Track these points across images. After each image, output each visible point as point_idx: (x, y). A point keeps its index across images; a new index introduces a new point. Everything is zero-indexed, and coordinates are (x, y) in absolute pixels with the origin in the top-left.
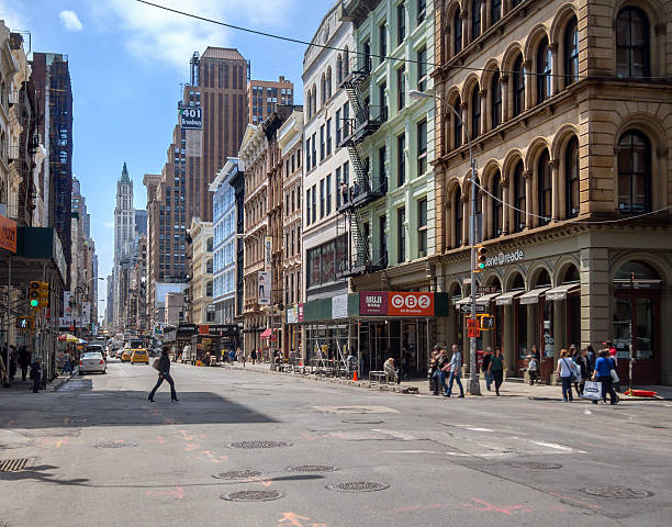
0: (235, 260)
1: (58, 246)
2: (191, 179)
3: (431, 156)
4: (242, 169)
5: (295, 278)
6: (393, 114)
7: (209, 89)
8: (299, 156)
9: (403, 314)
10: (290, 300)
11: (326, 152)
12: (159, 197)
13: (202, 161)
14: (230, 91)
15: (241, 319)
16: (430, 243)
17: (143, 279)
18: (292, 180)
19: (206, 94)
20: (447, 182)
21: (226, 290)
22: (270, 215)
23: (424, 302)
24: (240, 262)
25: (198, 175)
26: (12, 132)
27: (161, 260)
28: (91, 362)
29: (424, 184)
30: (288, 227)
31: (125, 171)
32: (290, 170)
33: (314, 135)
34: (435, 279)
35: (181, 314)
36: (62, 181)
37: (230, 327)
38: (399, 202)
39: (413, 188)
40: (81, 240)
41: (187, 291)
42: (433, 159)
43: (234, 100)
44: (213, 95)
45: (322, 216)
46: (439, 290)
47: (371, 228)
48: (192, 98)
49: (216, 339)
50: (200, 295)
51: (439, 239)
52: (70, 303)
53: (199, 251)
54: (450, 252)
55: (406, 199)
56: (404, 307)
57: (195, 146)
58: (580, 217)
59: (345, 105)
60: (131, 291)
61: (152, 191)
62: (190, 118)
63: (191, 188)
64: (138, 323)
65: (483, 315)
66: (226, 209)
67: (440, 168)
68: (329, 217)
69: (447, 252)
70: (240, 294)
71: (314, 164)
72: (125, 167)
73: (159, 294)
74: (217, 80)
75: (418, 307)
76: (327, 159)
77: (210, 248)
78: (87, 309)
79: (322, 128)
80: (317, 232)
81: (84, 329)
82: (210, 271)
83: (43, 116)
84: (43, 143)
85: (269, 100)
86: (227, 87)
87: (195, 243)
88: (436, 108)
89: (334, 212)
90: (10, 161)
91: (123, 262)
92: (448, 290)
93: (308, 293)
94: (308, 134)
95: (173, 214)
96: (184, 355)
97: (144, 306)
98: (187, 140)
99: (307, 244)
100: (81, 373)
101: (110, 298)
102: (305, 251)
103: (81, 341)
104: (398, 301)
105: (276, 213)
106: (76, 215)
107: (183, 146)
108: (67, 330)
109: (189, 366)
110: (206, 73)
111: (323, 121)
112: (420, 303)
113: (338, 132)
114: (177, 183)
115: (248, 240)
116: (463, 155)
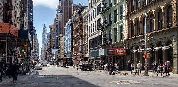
0: (71, 43)
1: (30, 36)
2: (60, 26)
3: (124, 15)
4: (72, 22)
5: (86, 47)
6: (113, 5)
7: (64, 6)
8: (87, 18)
9: (119, 54)
10: (85, 52)
11: (95, 16)
12: (52, 30)
13: (62, 22)
14: (68, 7)
15: (73, 57)
16: (124, 36)
17: (49, 48)
18: (85, 24)
19: (63, 7)
20: (129, 21)
21: (69, 50)
22: (80, 32)
23: (124, 51)
24: (72, 43)
25: (61, 25)
26: (18, 11)
27: (53, 44)
28: (38, 67)
29: (123, 22)
30: (84, 35)
31: (45, 25)
32: (85, 21)
33: (91, 13)
34: (126, 45)
35: (58, 56)
36: (31, 25)
37: (70, 58)
38: (115, 27)
39: (119, 23)
40: (35, 39)
41: (59, 50)
42: (125, 15)
43: (69, 9)
44: (64, 7)
45: (93, 32)
46: (127, 48)
47: (107, 34)
48: (60, 8)
49: (67, 61)
50: (62, 51)
51: (127, 35)
52: (33, 53)
53: (62, 41)
54: (130, 38)
55: (117, 26)
56: (119, 52)
57: (60, 19)
58: (173, 27)
59: (100, 4)
60: (46, 51)
61: (51, 29)
62: (59, 13)
63: (60, 28)
64: (48, 58)
65: (148, 54)
66: (68, 31)
67: (127, 17)
68: (96, 32)
69: (129, 39)
70: (72, 51)
71: (91, 19)
72: (45, 24)
73: (52, 51)
74: (65, 4)
75: (122, 52)
76: (95, 18)
77: (65, 41)
78: (37, 54)
79: (93, 11)
80: (92, 35)
81: (36, 59)
82: (65, 46)
83: (26, 9)
84: (26, 15)
85: (77, 9)
86: (67, 6)
87: (61, 40)
88: (126, 2)
89: (97, 30)
90: (18, 18)
91: (44, 45)
92: (129, 48)
93: (90, 50)
94: (90, 12)
95: (56, 34)
96: (59, 65)
97: (49, 54)
98: (59, 17)
99: (89, 39)
100: (36, 69)
101: (41, 53)
102: (89, 40)
103: (35, 62)
104: (117, 51)
105: (81, 32)
106: (34, 34)
107: (58, 19)
108: (32, 59)
109: (61, 67)
110: (63, 2)
111: (94, 9)
112: (123, 51)
113: (98, 11)
114: (56, 27)
115: (74, 38)
116: (134, 13)
